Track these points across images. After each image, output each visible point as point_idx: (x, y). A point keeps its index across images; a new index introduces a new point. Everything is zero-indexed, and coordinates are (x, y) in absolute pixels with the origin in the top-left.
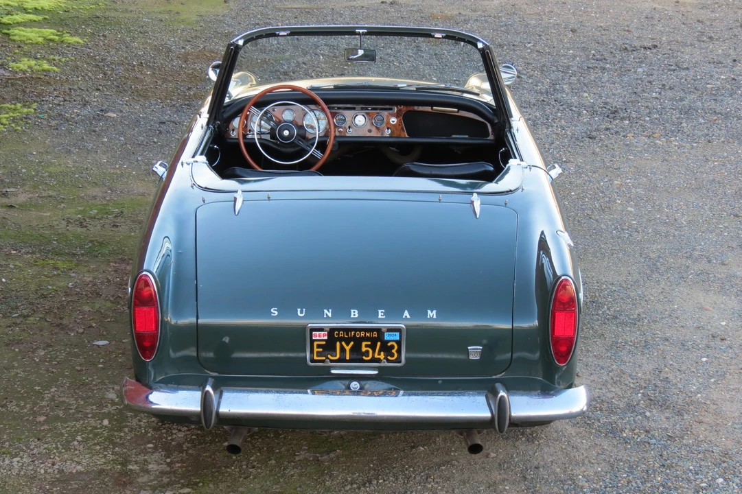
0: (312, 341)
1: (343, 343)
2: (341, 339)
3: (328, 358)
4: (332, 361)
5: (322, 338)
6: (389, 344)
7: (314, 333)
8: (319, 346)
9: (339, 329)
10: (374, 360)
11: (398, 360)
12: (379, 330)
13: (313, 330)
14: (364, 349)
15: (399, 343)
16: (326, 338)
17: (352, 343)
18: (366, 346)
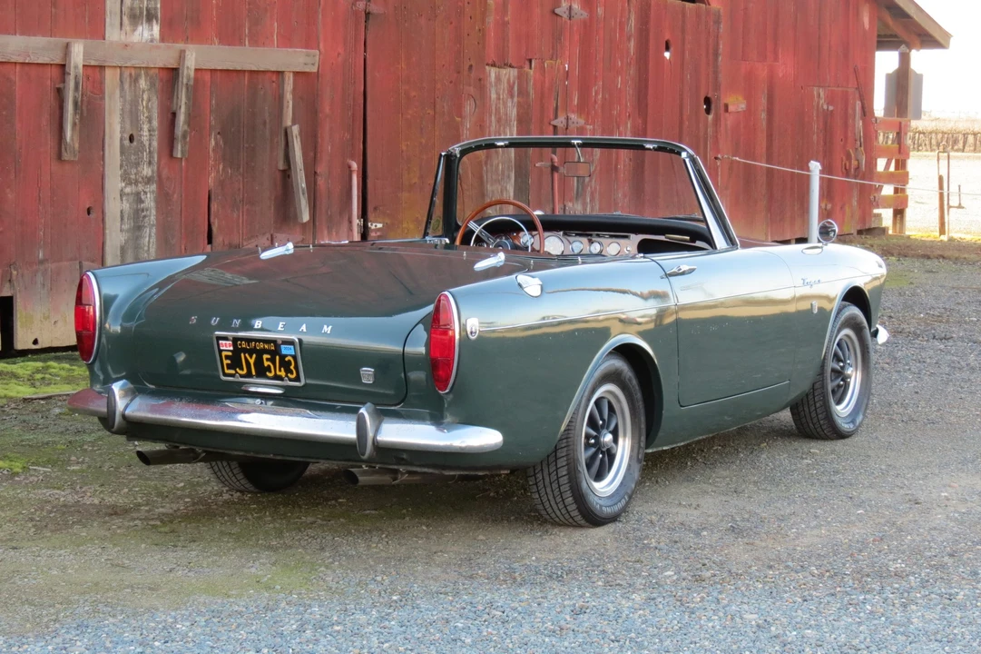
0: (220, 351)
1: (247, 355)
2: (245, 351)
3: (237, 372)
4: (242, 376)
5: (228, 348)
6: (287, 359)
7: (220, 342)
8: (227, 357)
9: (242, 339)
10: (277, 377)
11: (297, 379)
12: (274, 341)
13: (219, 338)
14: (266, 363)
15: (294, 357)
16: (231, 348)
17: (254, 356)
18: (267, 360)
